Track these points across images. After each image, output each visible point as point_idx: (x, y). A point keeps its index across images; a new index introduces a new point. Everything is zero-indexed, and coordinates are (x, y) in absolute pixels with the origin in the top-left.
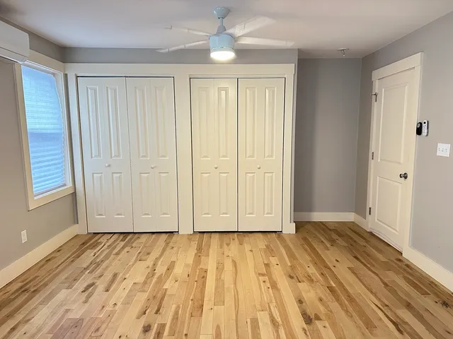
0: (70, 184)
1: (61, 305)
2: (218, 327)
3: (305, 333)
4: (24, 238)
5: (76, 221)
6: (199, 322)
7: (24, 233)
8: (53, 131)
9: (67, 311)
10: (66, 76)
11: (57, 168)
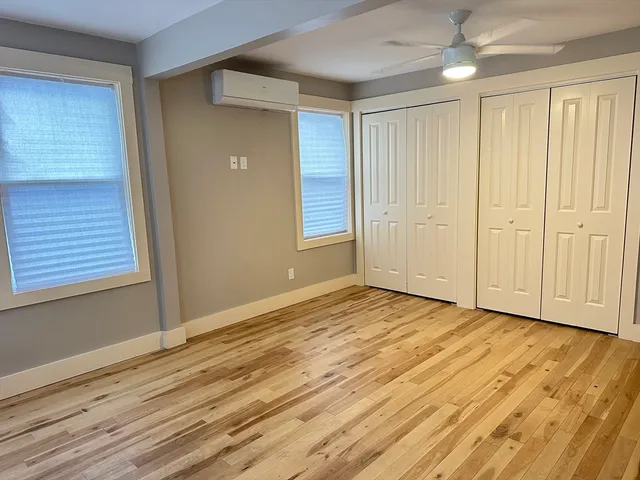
0: (350, 231)
1: (288, 337)
2: (390, 398)
3: (476, 442)
4: (291, 276)
5: (354, 271)
6: (377, 388)
7: (291, 271)
8: (335, 176)
9: (289, 342)
10: (352, 115)
11: (337, 214)
